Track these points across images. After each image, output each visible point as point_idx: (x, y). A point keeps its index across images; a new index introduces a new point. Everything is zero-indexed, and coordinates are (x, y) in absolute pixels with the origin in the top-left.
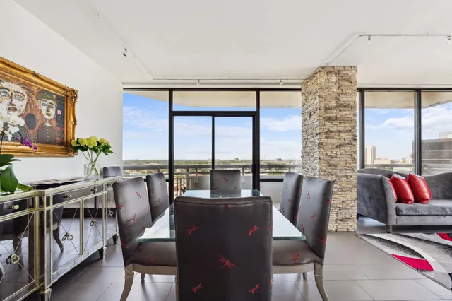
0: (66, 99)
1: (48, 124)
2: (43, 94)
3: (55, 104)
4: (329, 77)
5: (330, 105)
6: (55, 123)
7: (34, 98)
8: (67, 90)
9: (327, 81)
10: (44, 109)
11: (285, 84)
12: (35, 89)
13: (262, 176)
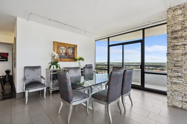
0: (74, 48)
1: (70, 54)
2: (69, 48)
3: (72, 49)
4: (174, 13)
5: (176, 29)
6: (72, 54)
7: (67, 49)
8: (74, 45)
9: (173, 16)
10: (69, 51)
11: (152, 23)
12: (67, 47)
13: (146, 70)
